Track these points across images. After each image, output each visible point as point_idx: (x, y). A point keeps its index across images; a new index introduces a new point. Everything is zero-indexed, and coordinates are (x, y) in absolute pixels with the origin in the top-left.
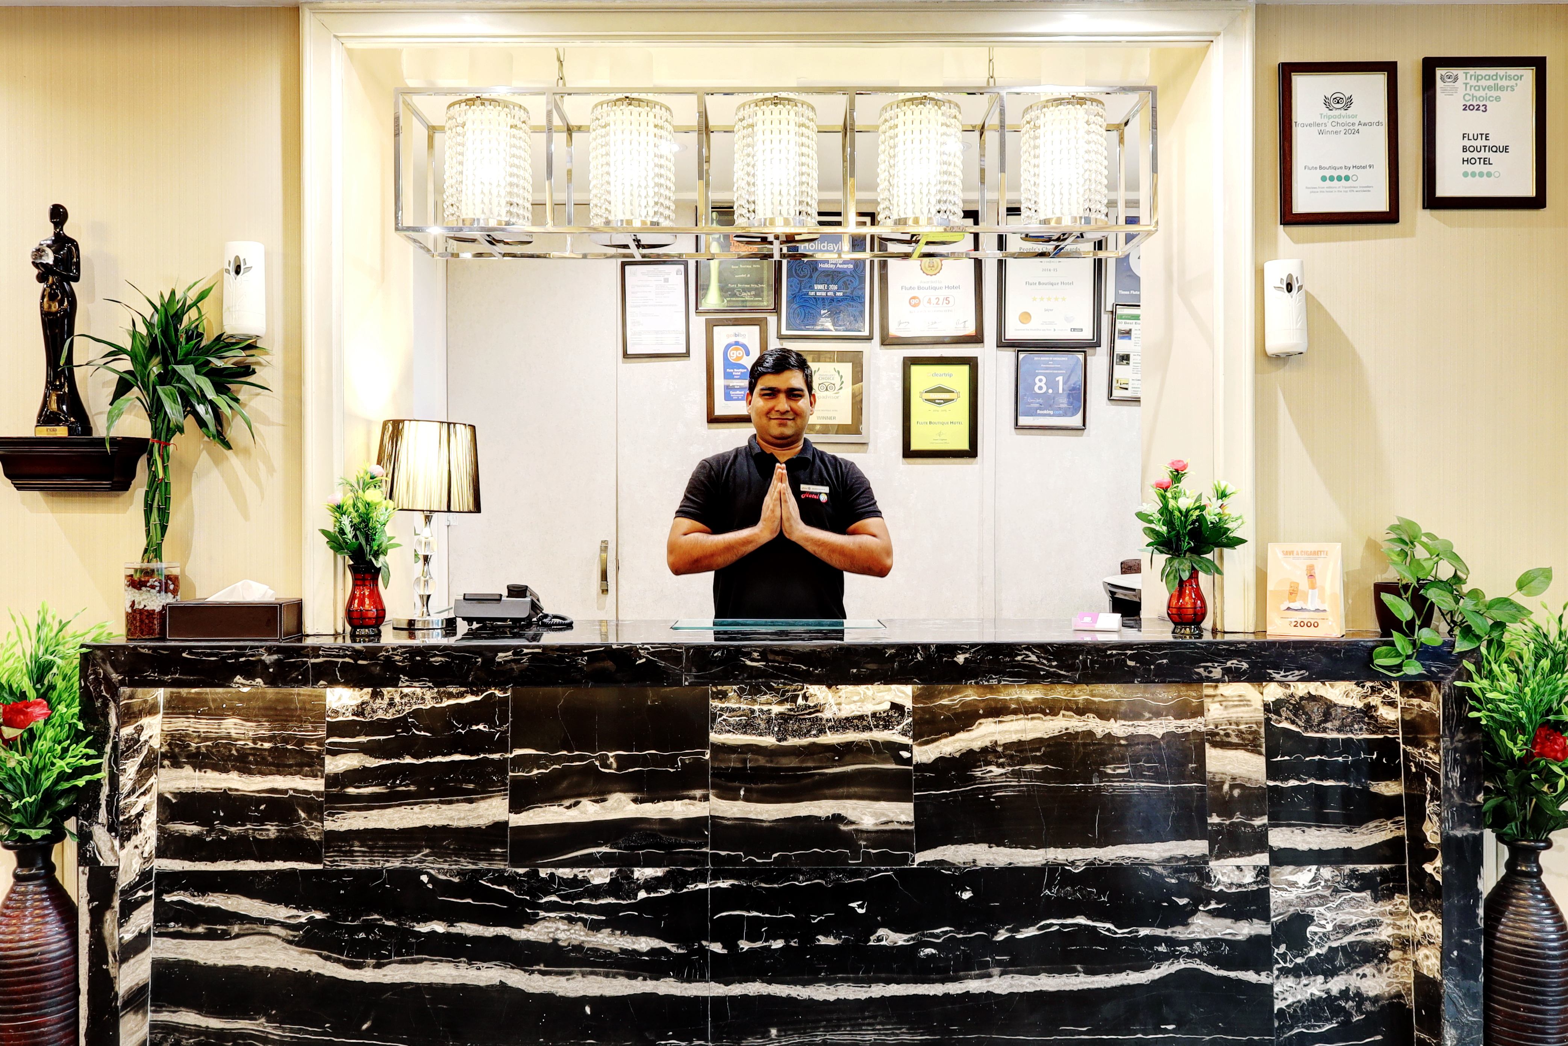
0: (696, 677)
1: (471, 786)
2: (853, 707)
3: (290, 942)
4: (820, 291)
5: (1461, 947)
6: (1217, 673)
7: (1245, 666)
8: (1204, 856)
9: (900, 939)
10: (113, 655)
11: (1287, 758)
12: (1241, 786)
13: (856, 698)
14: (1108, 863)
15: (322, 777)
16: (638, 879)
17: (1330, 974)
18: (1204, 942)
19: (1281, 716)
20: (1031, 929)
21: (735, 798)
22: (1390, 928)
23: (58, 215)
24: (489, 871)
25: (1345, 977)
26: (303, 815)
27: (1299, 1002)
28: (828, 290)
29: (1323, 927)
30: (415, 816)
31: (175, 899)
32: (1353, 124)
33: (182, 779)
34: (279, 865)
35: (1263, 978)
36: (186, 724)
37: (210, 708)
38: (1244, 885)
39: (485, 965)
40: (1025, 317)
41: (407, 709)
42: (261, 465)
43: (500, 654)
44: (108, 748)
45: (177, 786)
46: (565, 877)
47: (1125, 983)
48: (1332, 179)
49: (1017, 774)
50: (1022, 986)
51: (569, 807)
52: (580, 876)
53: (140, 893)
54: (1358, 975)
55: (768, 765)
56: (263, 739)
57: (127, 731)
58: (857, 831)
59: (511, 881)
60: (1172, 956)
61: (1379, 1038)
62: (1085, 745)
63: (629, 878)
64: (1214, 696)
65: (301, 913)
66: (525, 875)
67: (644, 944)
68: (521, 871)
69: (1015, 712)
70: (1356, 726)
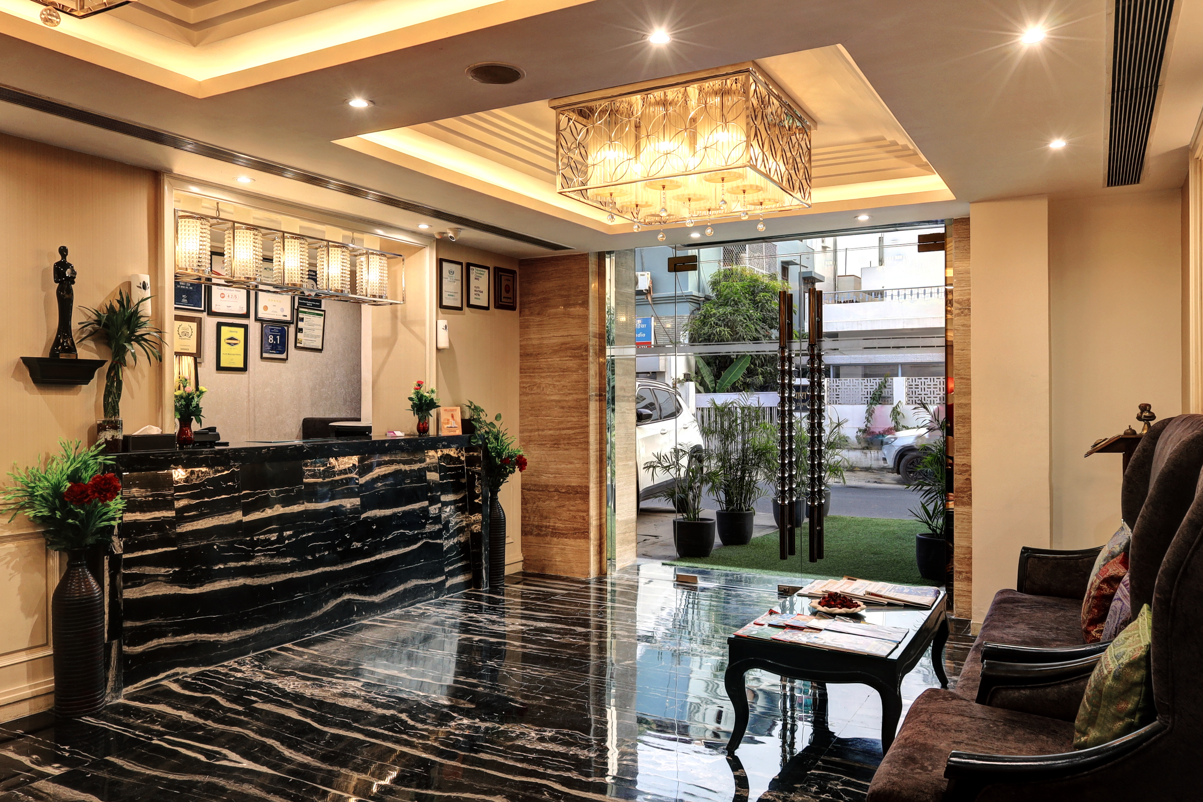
1: (229, 507)
2: (343, 465)
3: (167, 582)
8: (427, 506)
9: (359, 545)
11: (443, 474)
12: (434, 483)
14: (407, 511)
15: (174, 510)
16: (285, 536)
17: (454, 538)
19: (441, 461)
21: (312, 502)
22: (465, 521)
24: (237, 540)
25: (457, 538)
26: (168, 527)
27: (449, 547)
29: (452, 523)
30: (210, 522)
32: (455, 279)
34: (160, 550)
35: (441, 541)
38: (436, 514)
39: (239, 578)
40: (266, 308)
41: (204, 479)
46: (262, 539)
47: (412, 549)
48: (450, 295)
49: (384, 485)
50: (389, 555)
51: (262, 512)
52: (267, 538)
55: (320, 489)
56: (149, 496)
58: (346, 509)
59: (245, 543)
60: (422, 539)
61: (464, 554)
62: (400, 474)
63: (282, 536)
64: (427, 456)
65: (170, 569)
67: (288, 560)
68: (248, 539)
69: (384, 464)
70: (456, 462)
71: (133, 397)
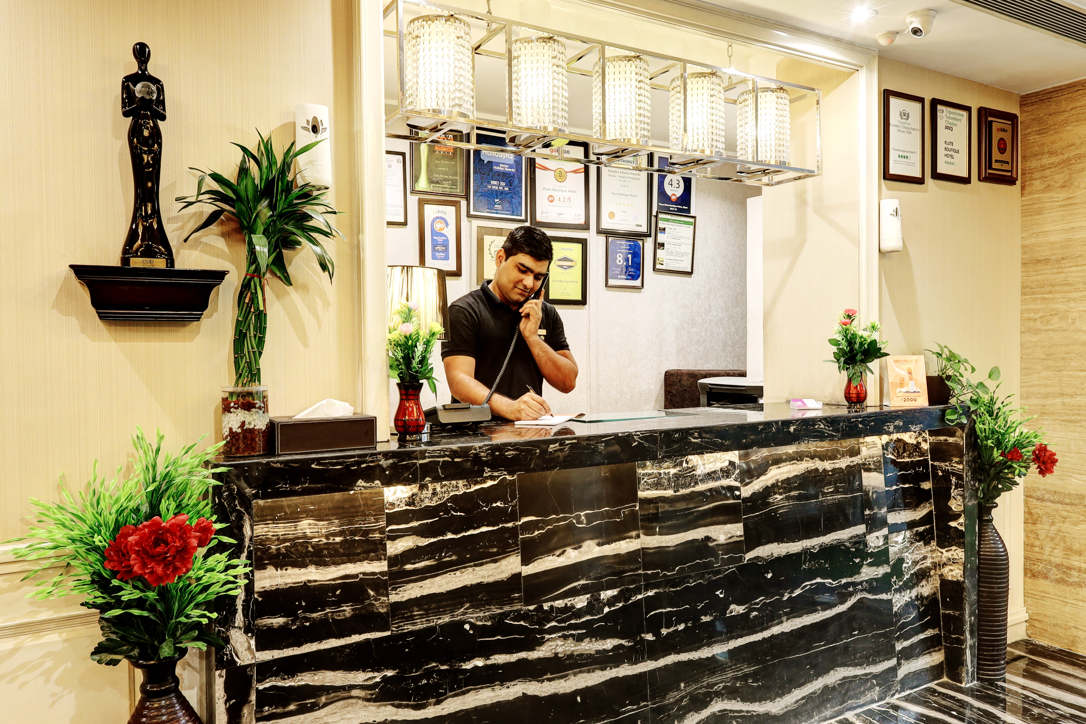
1: (495, 550)
2: (711, 465)
3: (368, 700)
4: (495, 185)
5: (971, 562)
6: (892, 428)
7: (901, 424)
8: (864, 533)
9: (741, 610)
10: (247, 471)
11: (891, 474)
12: (876, 492)
13: (712, 460)
14: (828, 545)
15: (385, 560)
16: (603, 599)
17: (911, 588)
18: (867, 581)
19: (888, 452)
20: (799, 589)
21: (654, 534)
22: (930, 559)
23: (142, 52)
24: (511, 612)
25: (917, 589)
26: (372, 593)
27: (902, 606)
29: (908, 563)
30: (457, 579)
31: (267, 685)
32: (910, 129)
33: (265, 578)
34: (356, 638)
35: (889, 597)
36: (266, 530)
37: (286, 513)
38: (880, 547)
39: (512, 683)
40: (612, 215)
41: (446, 497)
42: (318, 300)
43: (551, 446)
44: (243, 557)
45: (262, 586)
46: (560, 607)
47: (838, 612)
48: (902, 157)
49: (788, 498)
50: (796, 625)
51: (559, 556)
52: (569, 605)
54: (921, 586)
55: (671, 509)
56: (335, 535)
58: (717, 545)
59: (525, 616)
60: (855, 592)
62: (815, 477)
63: (598, 600)
64: (864, 443)
65: (376, 674)
66: (534, 610)
67: (609, 644)
68: (532, 608)
69: (785, 461)
70: (914, 454)
71: (306, 345)
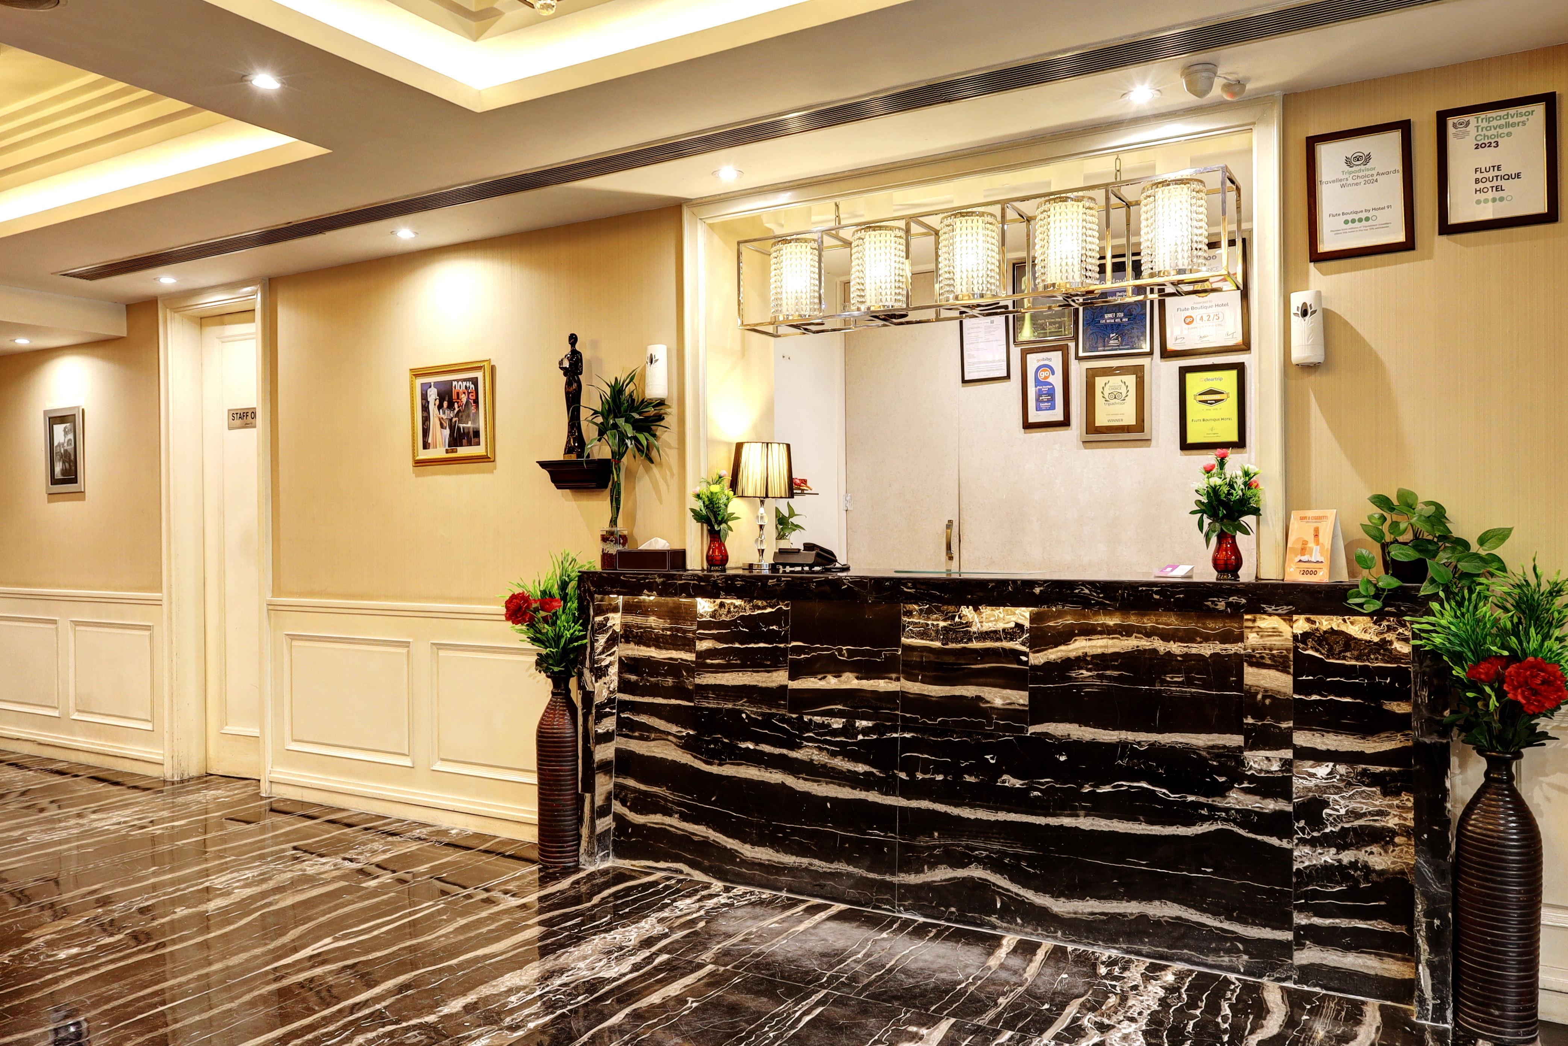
0: (876, 598)
1: (769, 663)
2: (990, 624)
3: (678, 746)
4: (1110, 318)
5: (1430, 832)
6: (1221, 606)
7: (1244, 601)
8: (1240, 747)
9: (1018, 783)
10: (594, 577)
11: (1311, 678)
12: (1272, 697)
13: (992, 619)
14: (1165, 745)
15: (694, 653)
16: (858, 727)
17: (1341, 848)
18: (1237, 811)
19: (1307, 645)
20: (1107, 787)
21: (916, 681)
22: (1396, 819)
23: (573, 339)
24: (777, 714)
25: (1355, 852)
26: (685, 674)
27: (1315, 865)
28: (1116, 317)
29: (1337, 810)
30: (740, 679)
31: (626, 716)
32: (1372, 175)
33: (630, 649)
34: (673, 702)
35: (1285, 844)
36: (632, 619)
37: (643, 611)
38: (1271, 772)
39: (774, 771)
41: (737, 615)
42: (668, 472)
44: (590, 628)
45: (628, 653)
46: (818, 722)
47: (1176, 833)
48: (1353, 221)
49: (1100, 677)
50: (1100, 826)
51: (820, 679)
52: (826, 722)
53: (607, 710)
54: (1366, 852)
55: (937, 660)
56: (667, 629)
57: (599, 619)
58: (991, 708)
59: (789, 721)
60: (1211, 818)
61: (1383, 903)
62: (1151, 659)
63: (853, 725)
64: (1252, 628)
65: (683, 730)
66: (796, 718)
67: (861, 768)
68: (794, 716)
69: (1101, 633)
70: (1372, 656)
